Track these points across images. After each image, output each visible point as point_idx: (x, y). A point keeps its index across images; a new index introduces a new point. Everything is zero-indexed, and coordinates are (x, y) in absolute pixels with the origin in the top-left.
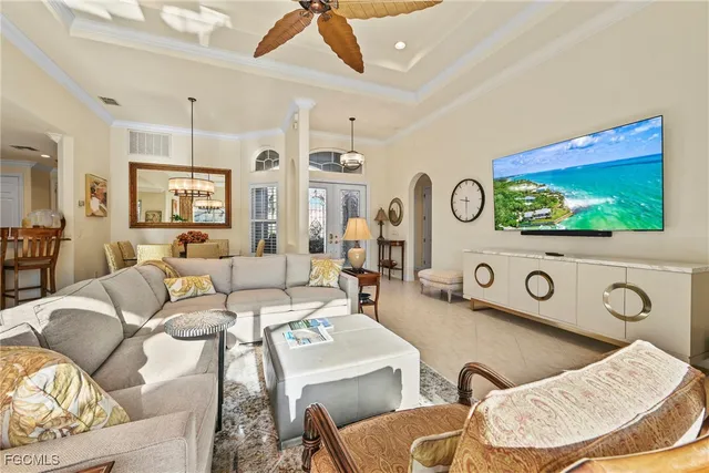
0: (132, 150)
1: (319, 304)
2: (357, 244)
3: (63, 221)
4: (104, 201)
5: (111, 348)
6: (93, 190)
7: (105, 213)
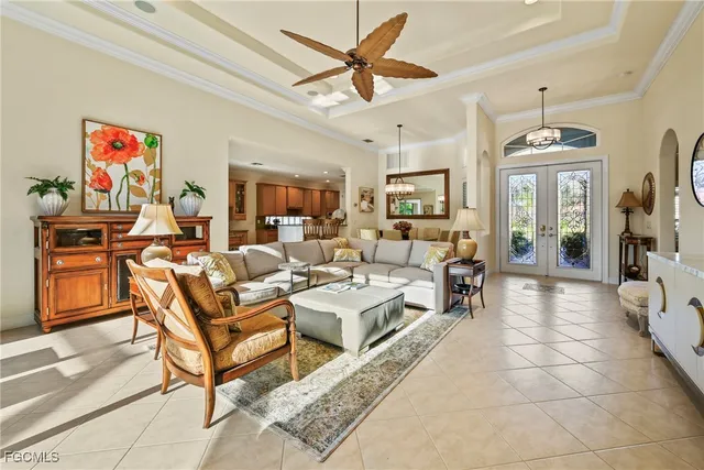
0: (388, 167)
1: (404, 281)
2: (466, 235)
3: (345, 215)
4: (372, 202)
5: (266, 271)
6: (363, 196)
7: (372, 210)
